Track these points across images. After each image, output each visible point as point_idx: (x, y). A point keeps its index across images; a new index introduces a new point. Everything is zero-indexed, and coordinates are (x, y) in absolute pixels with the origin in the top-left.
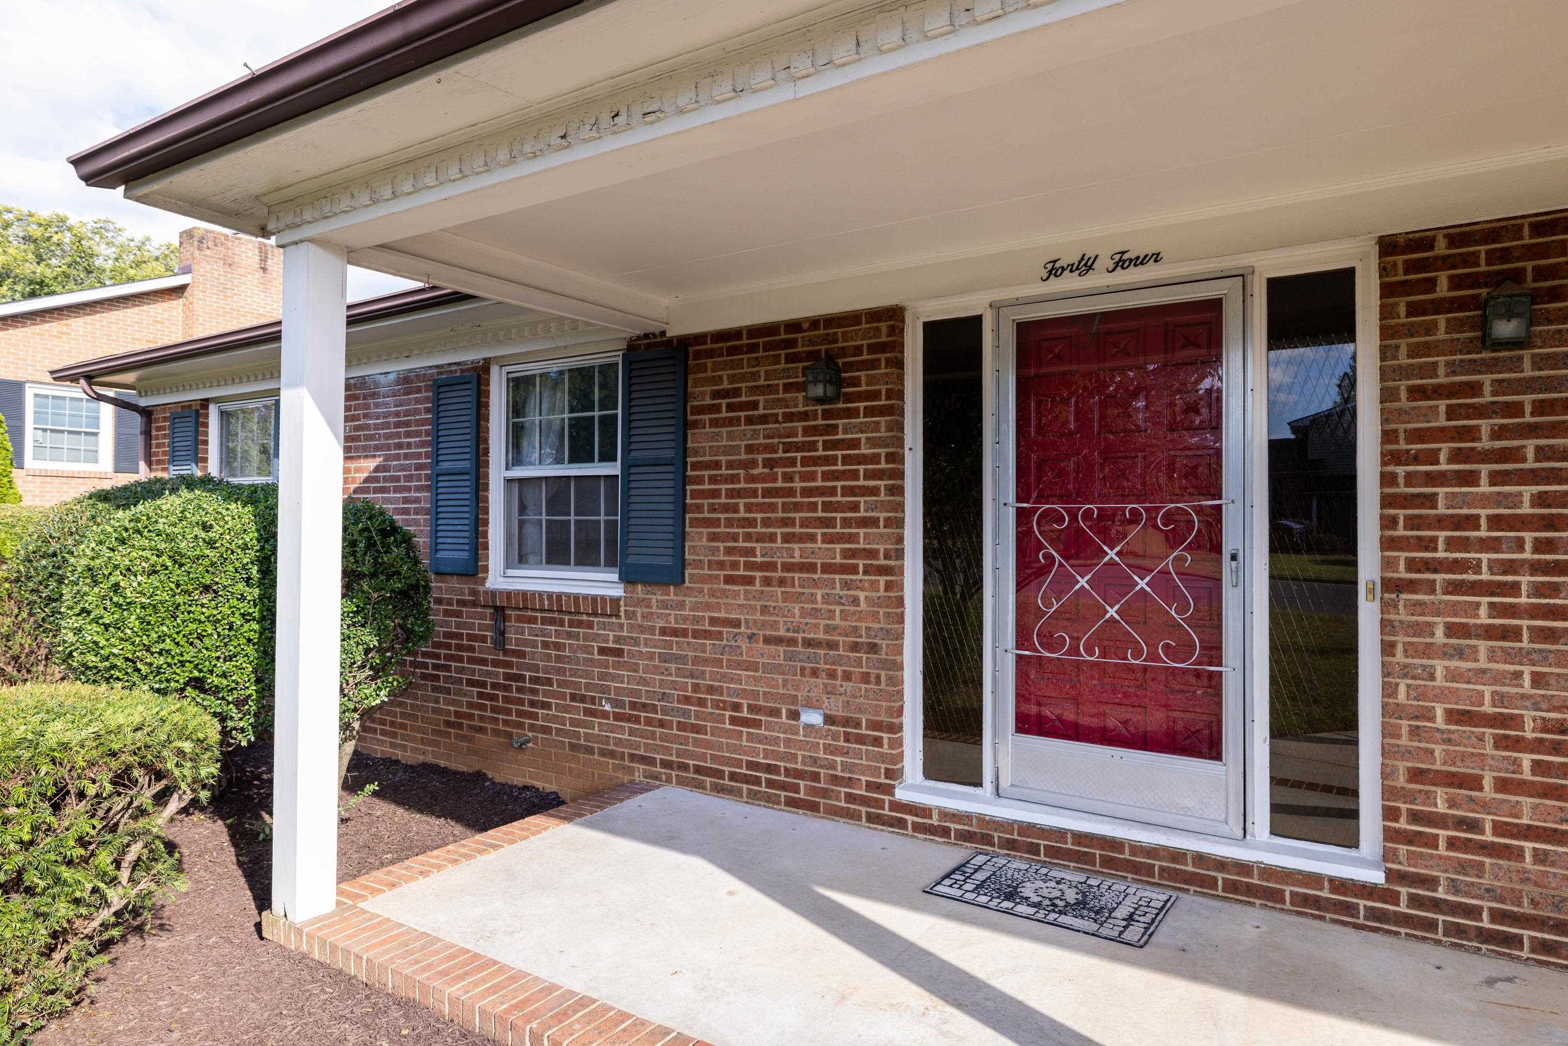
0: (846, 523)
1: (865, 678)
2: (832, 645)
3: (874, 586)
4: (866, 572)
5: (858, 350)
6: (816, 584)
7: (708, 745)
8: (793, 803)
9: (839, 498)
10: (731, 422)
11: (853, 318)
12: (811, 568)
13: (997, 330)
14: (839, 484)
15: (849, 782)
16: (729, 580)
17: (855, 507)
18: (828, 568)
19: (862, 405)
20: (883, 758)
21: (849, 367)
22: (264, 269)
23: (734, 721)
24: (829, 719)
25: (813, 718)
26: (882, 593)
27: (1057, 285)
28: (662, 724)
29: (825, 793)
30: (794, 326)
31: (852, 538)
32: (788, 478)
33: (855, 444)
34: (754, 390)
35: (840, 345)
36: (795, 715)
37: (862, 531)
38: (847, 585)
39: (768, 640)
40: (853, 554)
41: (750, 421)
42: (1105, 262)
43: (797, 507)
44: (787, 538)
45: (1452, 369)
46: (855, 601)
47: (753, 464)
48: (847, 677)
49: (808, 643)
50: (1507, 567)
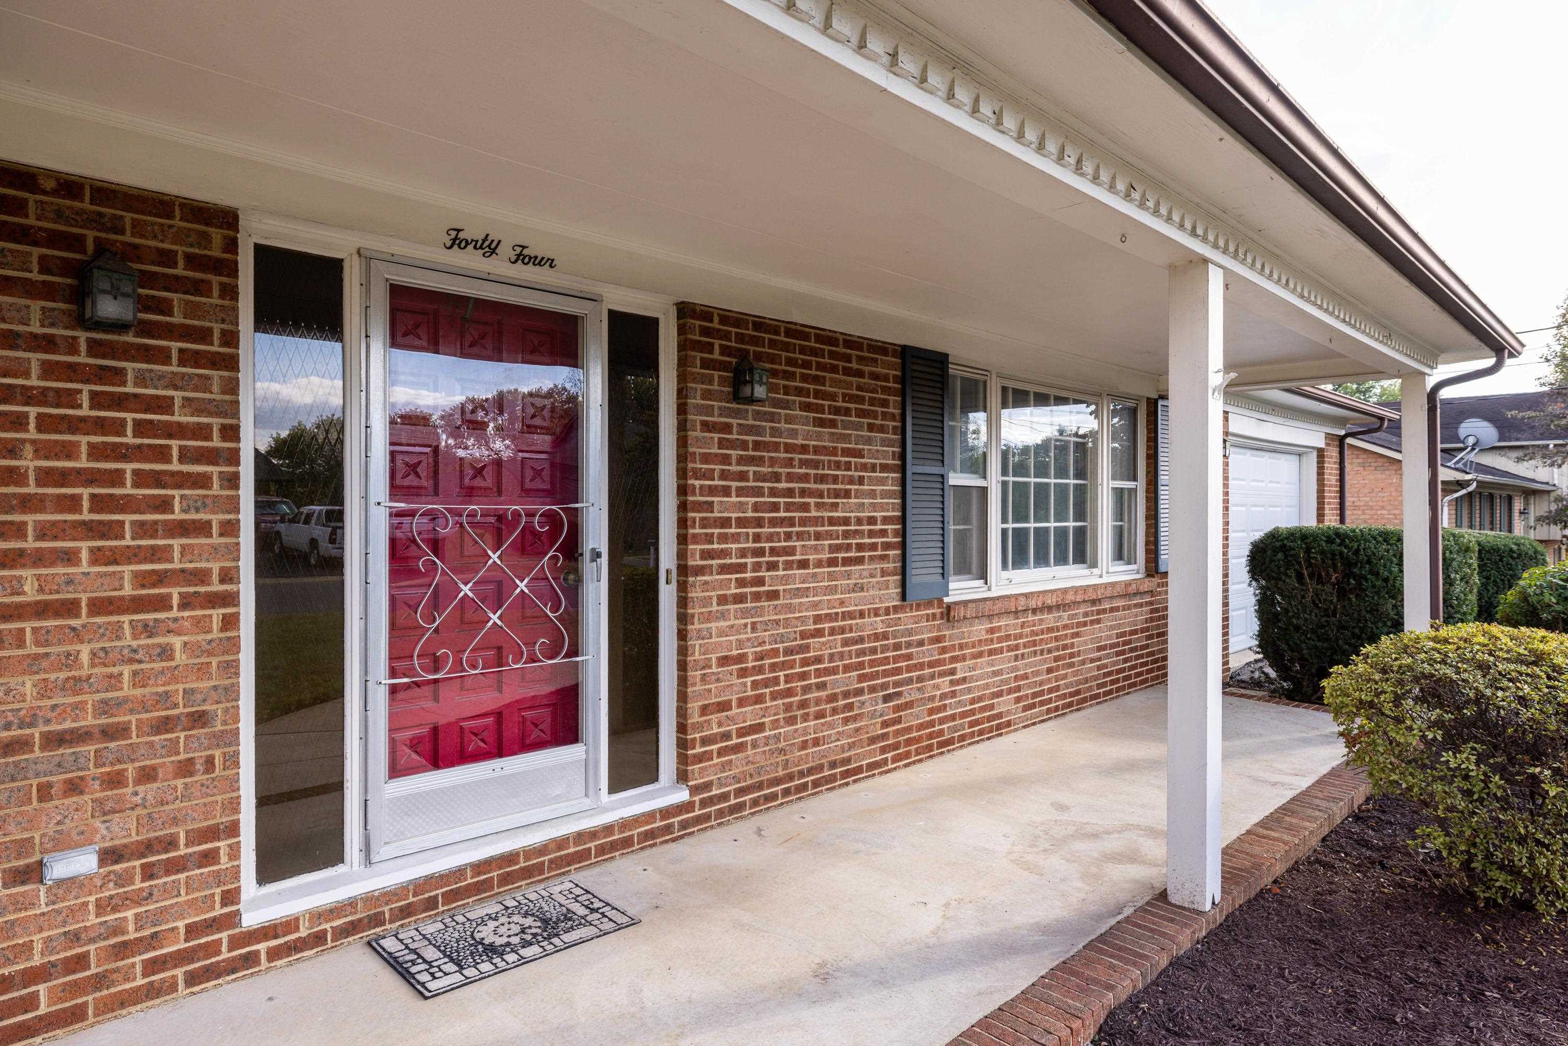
0: (142, 530)
1: (186, 769)
2: (114, 733)
3: (201, 625)
4: (183, 606)
5: (167, 258)
6: (77, 635)
9: (128, 490)
11: (155, 204)
12: (65, 609)
13: (366, 285)
14: (129, 467)
15: (153, 941)
17: (165, 505)
18: (99, 606)
19: (175, 346)
20: (218, 879)
21: (148, 279)
24: (109, 856)
25: (77, 864)
26: (216, 634)
29: (99, 982)
31: (155, 554)
33: (164, 405)
35: (128, 238)
36: (29, 874)
37: (176, 543)
38: (148, 630)
40: (160, 578)
42: (505, 250)
43: (29, 503)
46: (166, 653)
48: (147, 775)
49: (55, 740)
50: (743, 553)
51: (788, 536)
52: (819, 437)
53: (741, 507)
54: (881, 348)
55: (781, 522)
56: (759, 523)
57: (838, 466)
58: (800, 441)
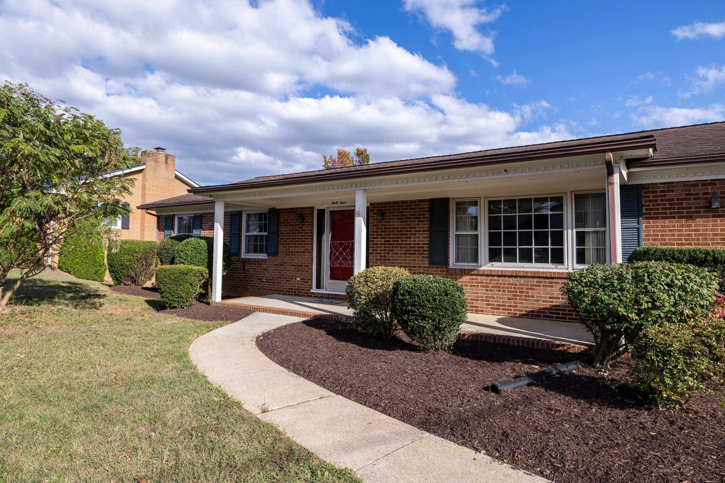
0: (304, 244)
1: (307, 271)
2: (302, 266)
4: (307, 253)
5: (307, 214)
6: (299, 255)
7: (282, 286)
8: (296, 295)
9: (303, 240)
10: (287, 225)
11: (305, 208)
12: (298, 252)
14: (303, 237)
15: (304, 290)
16: (286, 255)
17: (306, 241)
18: (301, 252)
19: (307, 223)
20: (309, 285)
21: (305, 217)
22: (167, 163)
23: (286, 281)
24: (301, 279)
25: (298, 279)
27: (333, 205)
28: (274, 283)
29: (300, 292)
30: (297, 209)
31: (305, 247)
32: (295, 236)
33: (306, 230)
34: (290, 220)
35: (304, 212)
36: (296, 279)
37: (307, 246)
38: (304, 255)
39: (292, 266)
40: (305, 250)
41: (290, 225)
42: (339, 203)
43: (297, 241)
44: (295, 247)
45: (377, 222)
46: (306, 258)
47: (290, 233)
48: (304, 271)
49: (298, 266)
50: (381, 250)
51: (393, 247)
52: (402, 225)
53: (381, 241)
54: (423, 201)
55: (391, 244)
56: (385, 244)
57: (408, 231)
58: (396, 226)
